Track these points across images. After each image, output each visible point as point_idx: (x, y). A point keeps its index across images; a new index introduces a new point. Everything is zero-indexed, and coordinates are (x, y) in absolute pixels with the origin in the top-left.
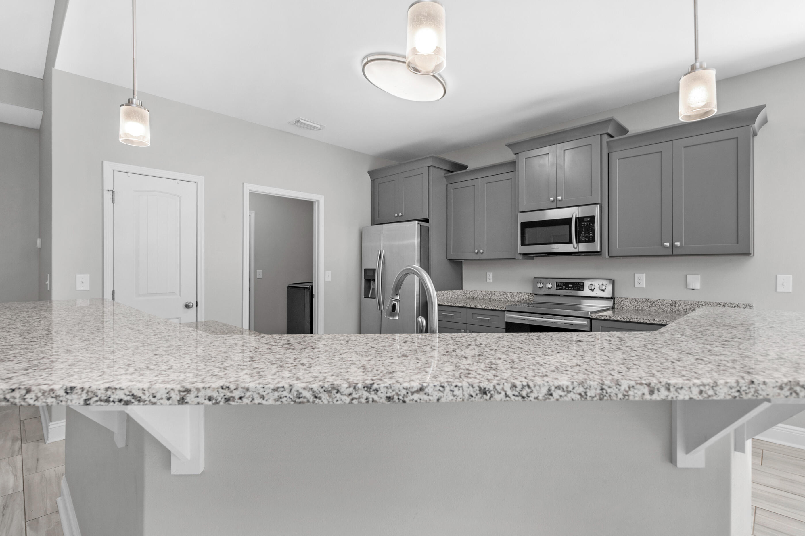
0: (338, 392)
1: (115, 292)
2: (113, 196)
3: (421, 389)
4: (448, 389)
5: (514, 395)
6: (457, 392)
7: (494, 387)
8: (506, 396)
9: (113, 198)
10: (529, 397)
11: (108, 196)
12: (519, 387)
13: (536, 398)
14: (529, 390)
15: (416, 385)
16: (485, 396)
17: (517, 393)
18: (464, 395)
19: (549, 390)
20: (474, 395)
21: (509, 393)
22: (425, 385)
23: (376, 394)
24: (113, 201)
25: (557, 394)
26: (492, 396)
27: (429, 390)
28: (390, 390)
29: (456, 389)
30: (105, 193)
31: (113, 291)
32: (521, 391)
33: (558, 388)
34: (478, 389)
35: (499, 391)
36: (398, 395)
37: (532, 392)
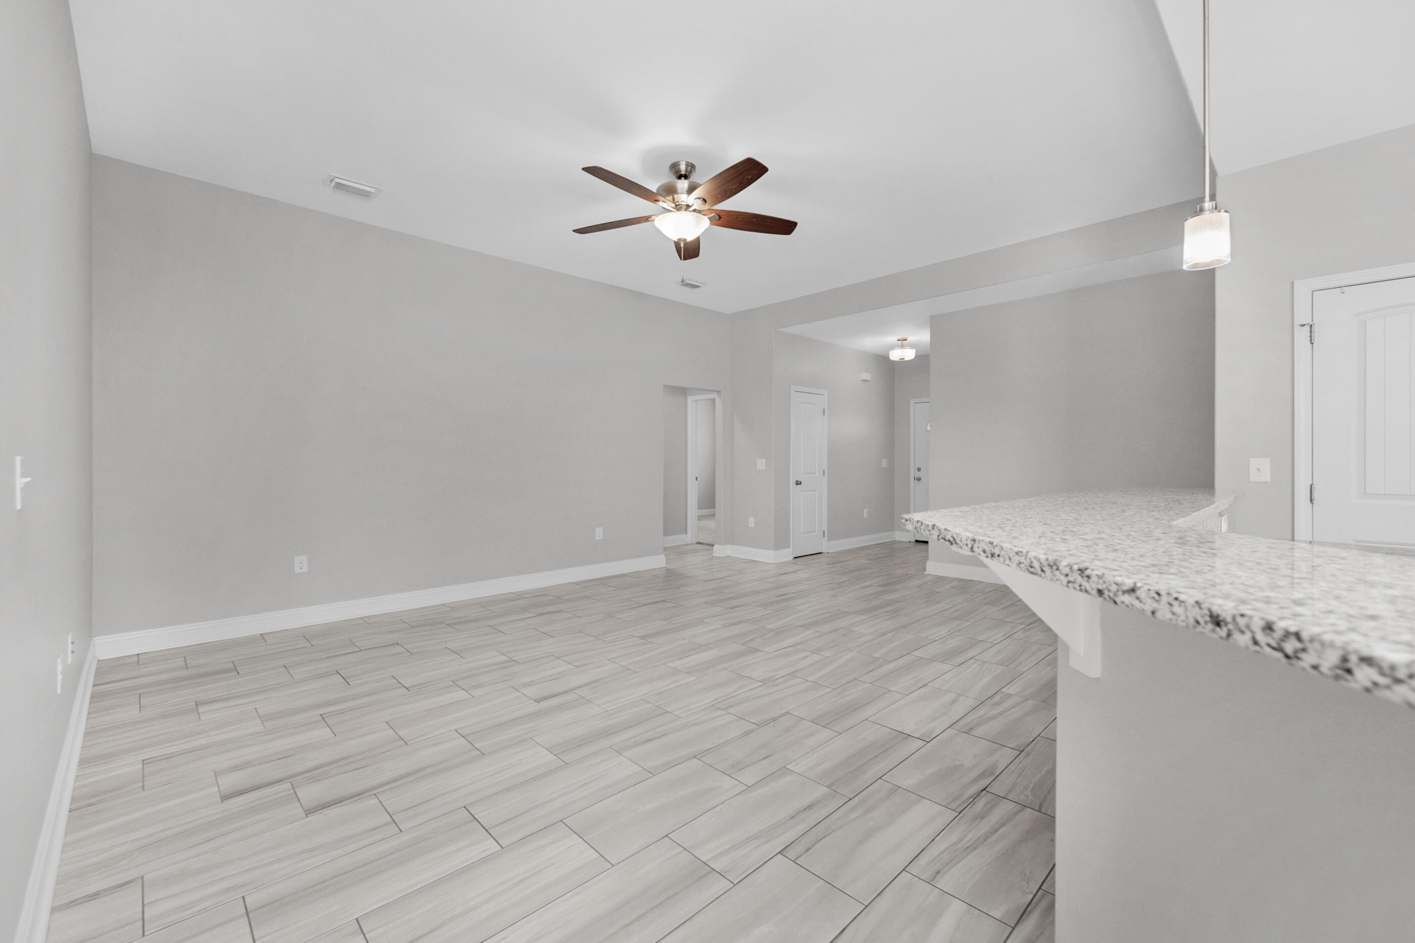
0: (1057, 569)
1: (1315, 486)
2: (1311, 332)
3: (1133, 590)
4: (1165, 599)
5: (1269, 645)
6: (1177, 608)
7: (1234, 619)
8: (1256, 643)
9: (1311, 336)
10: (1298, 658)
11: (1302, 335)
12: (1278, 634)
13: (1315, 667)
14: (1298, 645)
15: (1129, 583)
16: (1218, 629)
17: (1274, 644)
18: (1187, 617)
19: (1345, 659)
20: (1201, 621)
21: (1260, 637)
22: (1139, 585)
23: (1088, 581)
24: (1311, 340)
25: (1364, 675)
26: (1229, 635)
27: (1141, 593)
28: (1101, 581)
29: (1175, 603)
30: (1297, 329)
31: (1311, 486)
32: (1283, 640)
33: (1367, 661)
34: (1207, 612)
35: (1243, 628)
36: (1109, 591)
37: (1304, 650)
